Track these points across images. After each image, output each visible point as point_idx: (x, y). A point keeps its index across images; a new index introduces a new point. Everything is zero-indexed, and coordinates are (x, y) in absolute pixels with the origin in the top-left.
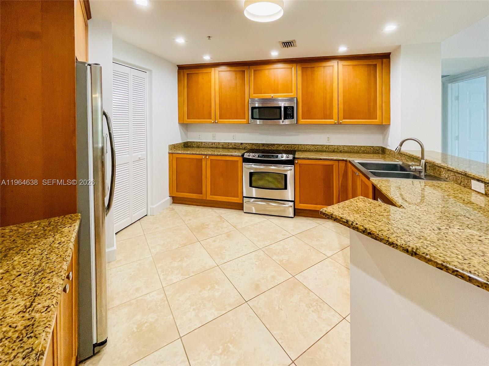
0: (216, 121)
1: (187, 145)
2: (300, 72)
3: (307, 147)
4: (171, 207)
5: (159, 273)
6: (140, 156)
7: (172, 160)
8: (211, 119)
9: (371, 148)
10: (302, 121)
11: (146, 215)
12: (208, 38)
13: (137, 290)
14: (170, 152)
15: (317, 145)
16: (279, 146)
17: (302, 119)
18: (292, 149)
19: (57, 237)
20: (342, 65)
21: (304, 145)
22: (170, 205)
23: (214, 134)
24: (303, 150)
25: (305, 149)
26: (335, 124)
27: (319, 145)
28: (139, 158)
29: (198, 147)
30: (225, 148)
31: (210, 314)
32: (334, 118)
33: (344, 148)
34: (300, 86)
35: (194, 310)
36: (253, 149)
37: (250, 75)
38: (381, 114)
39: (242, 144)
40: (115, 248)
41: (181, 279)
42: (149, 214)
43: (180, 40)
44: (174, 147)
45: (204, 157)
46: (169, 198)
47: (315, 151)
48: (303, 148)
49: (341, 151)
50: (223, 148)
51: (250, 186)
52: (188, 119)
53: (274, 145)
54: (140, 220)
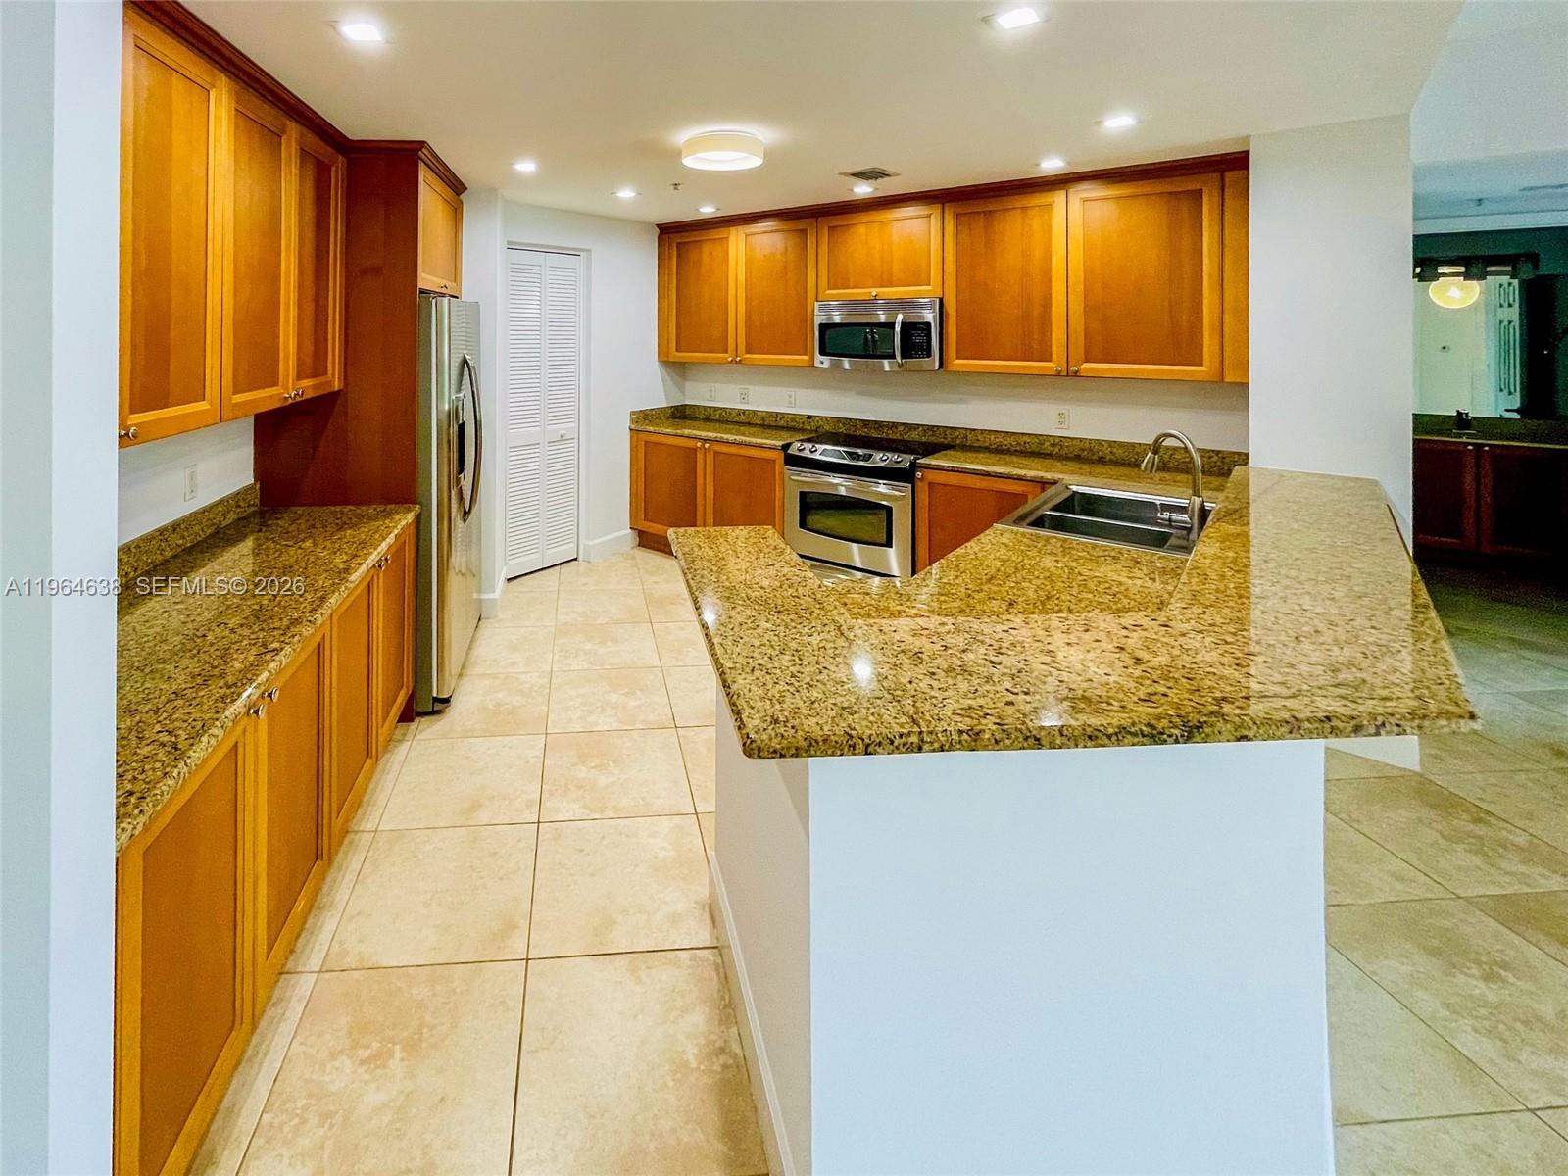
0: (738, 358)
1: (681, 414)
2: (950, 227)
3: (992, 438)
4: (632, 552)
5: (556, 651)
6: (563, 432)
7: (637, 446)
8: (726, 352)
9: (1210, 457)
10: (957, 364)
11: (576, 559)
12: (672, 187)
13: (514, 664)
14: (633, 427)
15: (1023, 434)
16: (910, 430)
17: (957, 358)
18: (946, 442)
19: (386, 522)
20: (1081, 199)
21: (983, 431)
22: (633, 548)
23: (744, 389)
24: (980, 447)
25: (987, 444)
26: (1058, 374)
27: (1029, 434)
28: (561, 436)
29: (707, 420)
30: (770, 427)
31: (604, 722)
32: (1055, 356)
33: (1115, 450)
34: (951, 267)
35: (583, 711)
36: (838, 433)
37: (818, 241)
38: (1217, 348)
39: (809, 417)
40: (497, 595)
41: (585, 667)
42: (580, 558)
43: (626, 194)
44: (643, 417)
45: (699, 444)
46: (630, 531)
47: (1016, 450)
48: (978, 440)
49: (1102, 457)
50: (763, 426)
51: (801, 527)
52: (677, 350)
53: (894, 425)
54: (563, 566)
